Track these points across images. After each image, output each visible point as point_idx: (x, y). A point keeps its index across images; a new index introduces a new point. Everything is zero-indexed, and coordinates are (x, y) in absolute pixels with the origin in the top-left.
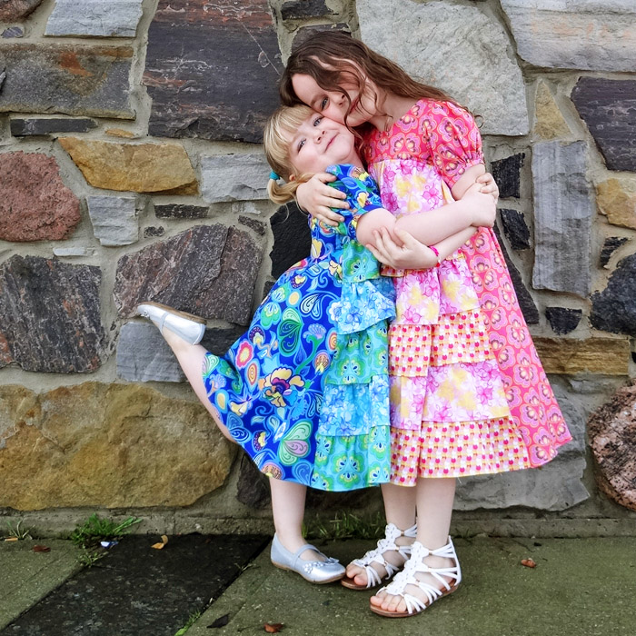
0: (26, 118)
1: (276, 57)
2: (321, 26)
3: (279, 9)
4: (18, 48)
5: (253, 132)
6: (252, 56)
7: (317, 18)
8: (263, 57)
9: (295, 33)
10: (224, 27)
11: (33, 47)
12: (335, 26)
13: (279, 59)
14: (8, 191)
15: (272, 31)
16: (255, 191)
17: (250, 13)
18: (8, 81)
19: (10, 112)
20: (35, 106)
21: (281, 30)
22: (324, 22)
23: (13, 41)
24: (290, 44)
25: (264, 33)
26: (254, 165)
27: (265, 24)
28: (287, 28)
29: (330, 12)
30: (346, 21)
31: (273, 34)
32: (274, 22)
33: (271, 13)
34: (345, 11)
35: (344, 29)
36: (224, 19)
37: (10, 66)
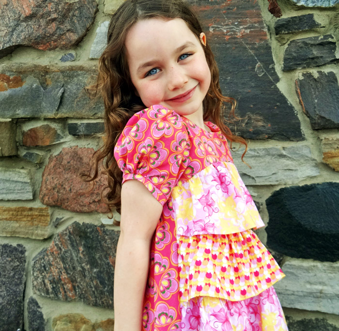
0: (79, 122)
1: (271, 66)
2: (310, 39)
3: (273, 26)
4: (71, 69)
5: (251, 130)
6: (250, 67)
7: (306, 32)
8: (259, 68)
9: (286, 46)
10: (226, 44)
11: (81, 68)
12: (322, 37)
13: (273, 69)
14: (69, 176)
15: (267, 45)
16: (253, 178)
17: (248, 31)
18: (66, 95)
19: (67, 118)
20: (84, 112)
21: (274, 44)
22: (312, 35)
23: (68, 64)
24: (282, 55)
25: (260, 47)
26: (252, 157)
27: (261, 40)
28: (279, 42)
29: (318, 25)
30: (331, 32)
31: (268, 48)
32: (268, 37)
33: (266, 30)
34: (330, 23)
35: (330, 40)
36: (227, 38)
37: (67, 83)
